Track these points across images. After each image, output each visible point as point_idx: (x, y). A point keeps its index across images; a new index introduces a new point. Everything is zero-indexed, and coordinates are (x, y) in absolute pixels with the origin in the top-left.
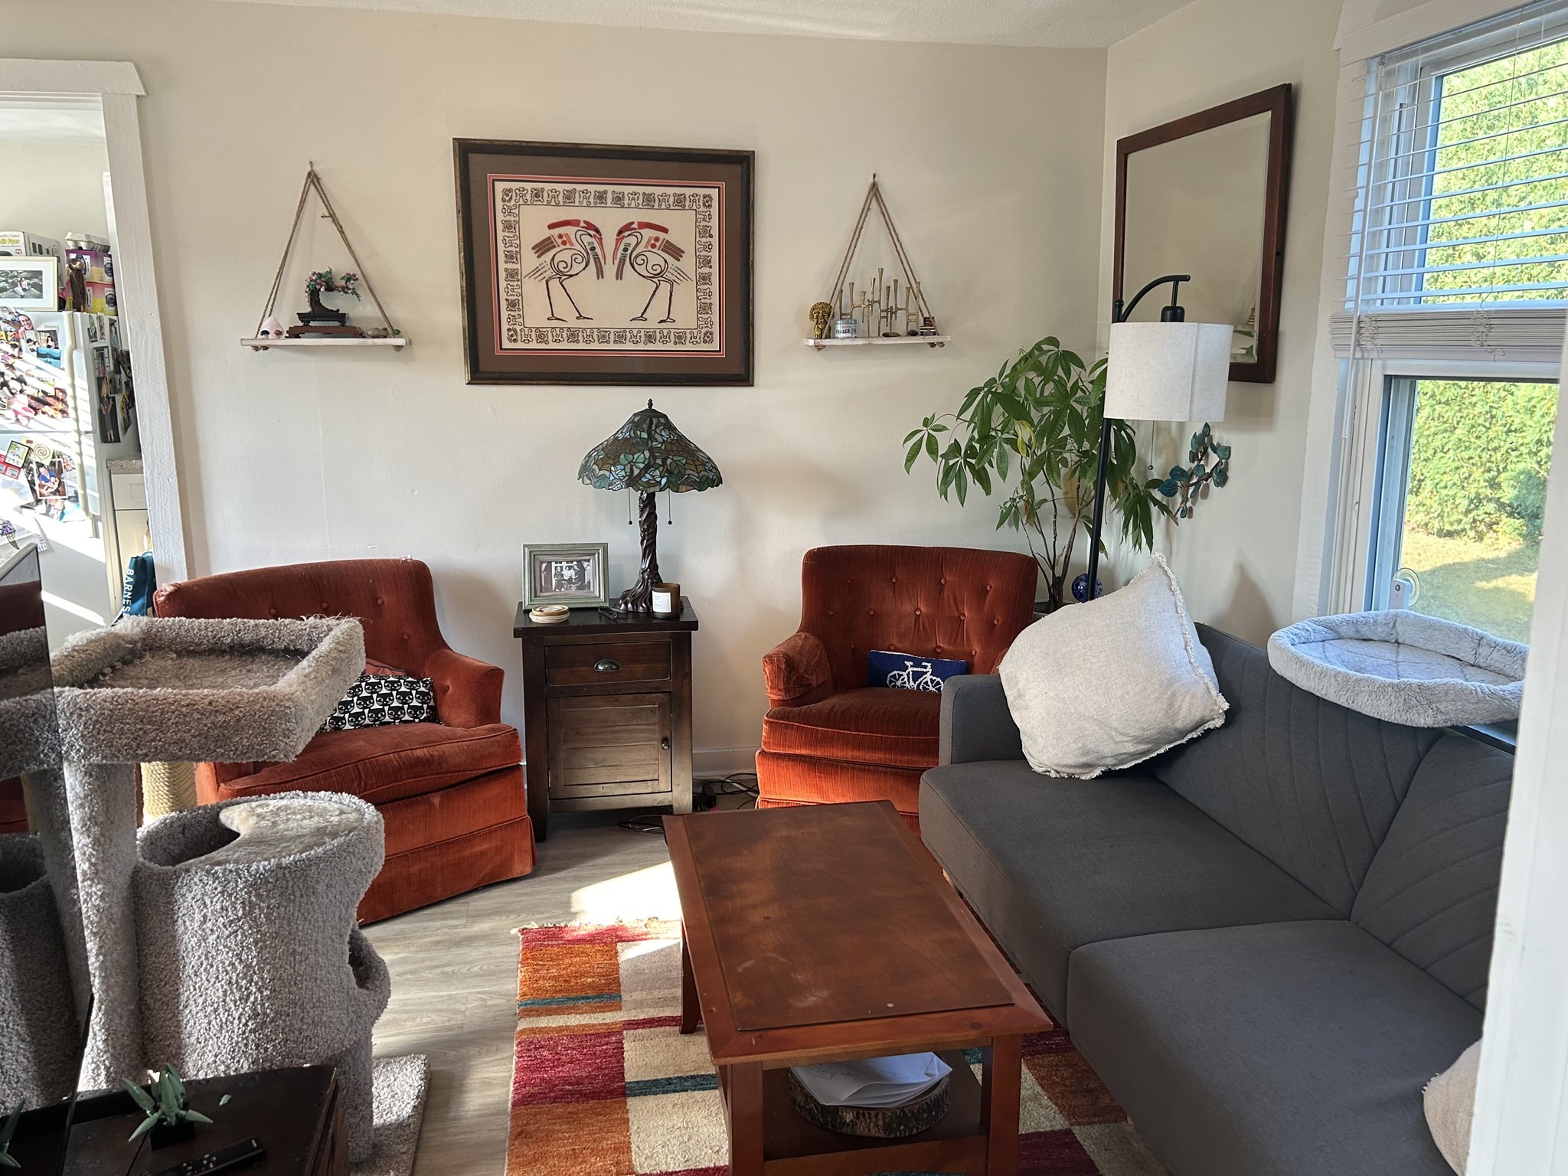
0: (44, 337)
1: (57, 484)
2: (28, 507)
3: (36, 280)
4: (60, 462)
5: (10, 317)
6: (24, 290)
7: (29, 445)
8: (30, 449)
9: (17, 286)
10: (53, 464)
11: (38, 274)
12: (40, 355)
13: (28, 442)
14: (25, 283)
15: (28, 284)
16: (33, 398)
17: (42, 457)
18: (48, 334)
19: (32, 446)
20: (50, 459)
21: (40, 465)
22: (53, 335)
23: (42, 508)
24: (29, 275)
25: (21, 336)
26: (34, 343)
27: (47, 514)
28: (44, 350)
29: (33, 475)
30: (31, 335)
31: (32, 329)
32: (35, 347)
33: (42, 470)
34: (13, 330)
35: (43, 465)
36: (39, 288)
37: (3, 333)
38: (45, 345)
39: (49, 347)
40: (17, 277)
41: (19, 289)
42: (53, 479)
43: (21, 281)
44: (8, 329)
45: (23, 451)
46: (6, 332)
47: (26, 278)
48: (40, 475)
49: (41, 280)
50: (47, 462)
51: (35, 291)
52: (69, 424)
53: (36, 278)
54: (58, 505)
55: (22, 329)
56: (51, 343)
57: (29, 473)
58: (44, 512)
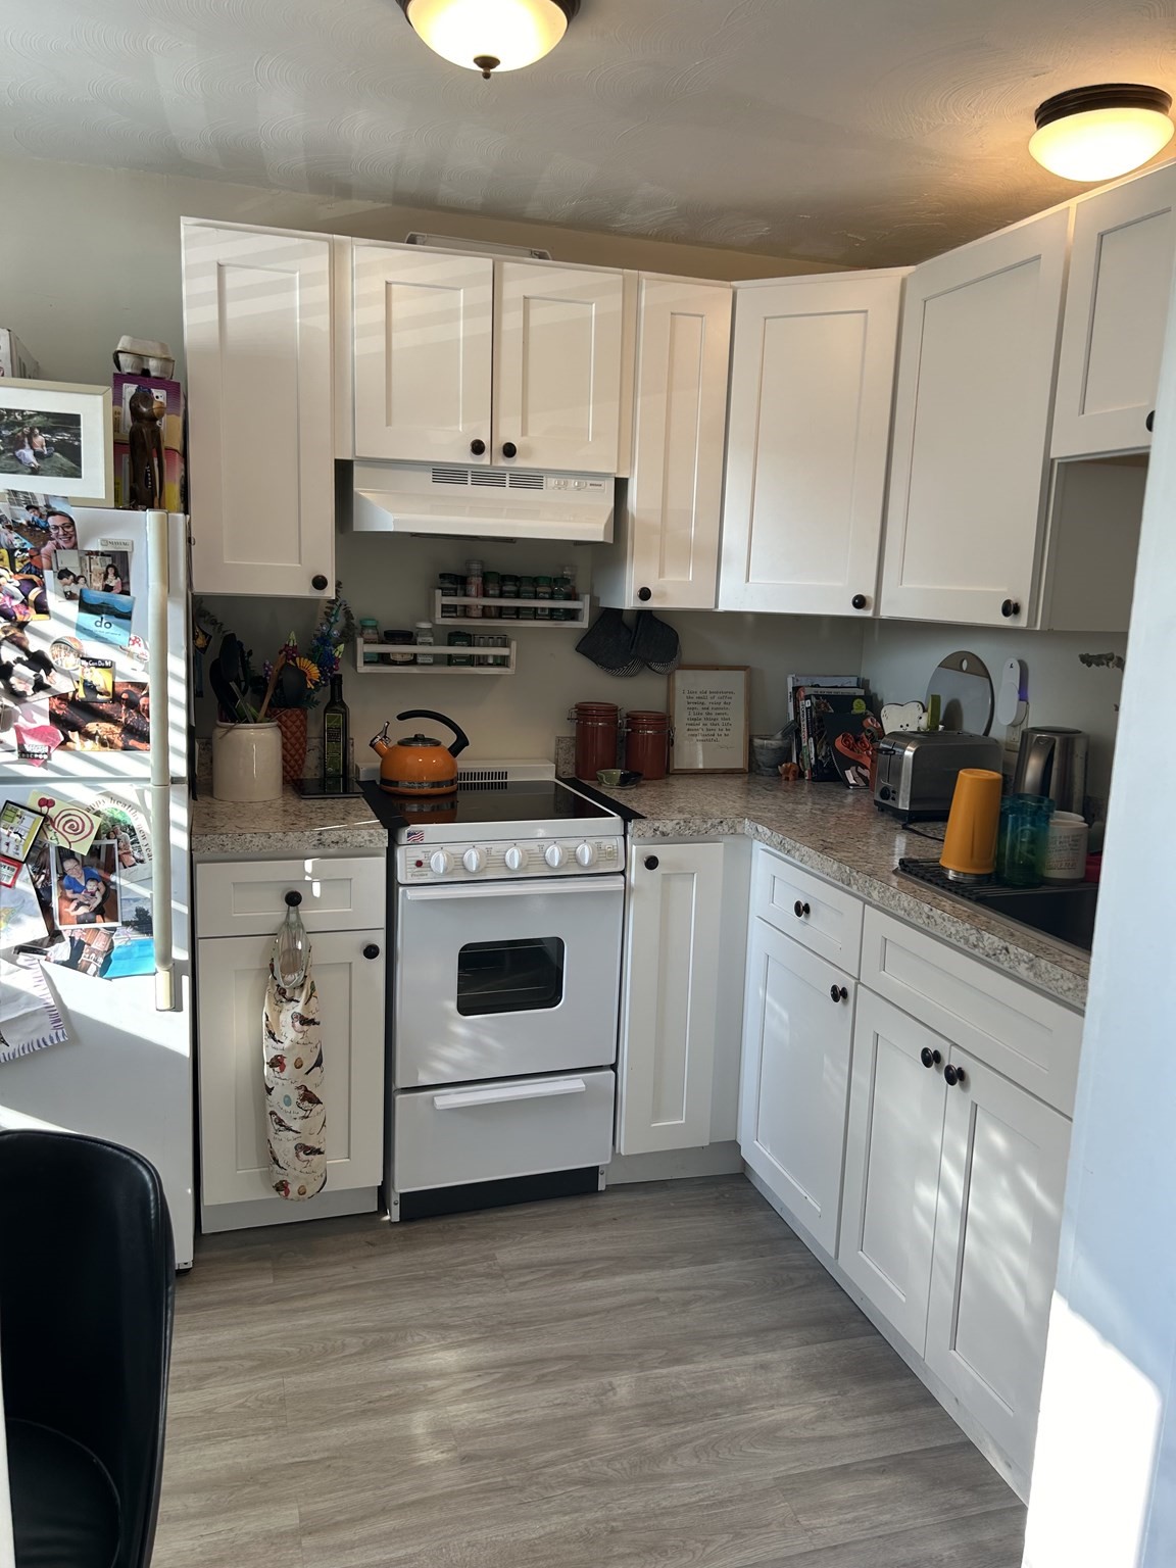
0: (98, 565)
1: (99, 896)
2: (32, 948)
3: (67, 436)
4: (110, 848)
5: (24, 517)
6: (38, 455)
7: (45, 809)
8: (46, 818)
9: (23, 447)
10: (94, 851)
11: (71, 422)
12: (85, 607)
13: (44, 802)
14: (40, 439)
15: (48, 443)
16: (62, 697)
17: (71, 838)
18: (108, 561)
19: (53, 812)
20: (89, 841)
21: (65, 854)
22: (119, 563)
23: (62, 951)
24: (50, 423)
25: (44, 561)
26: (76, 581)
27: (72, 963)
28: (96, 595)
29: (48, 878)
30: (69, 561)
31: (75, 546)
32: (75, 589)
33: (69, 865)
34: (28, 546)
35: (71, 855)
36: (73, 453)
37: (5, 552)
38: (99, 584)
39: (108, 589)
40: (21, 424)
41: (27, 454)
42: (91, 886)
43: (31, 436)
44: (17, 543)
45: (30, 824)
46: (11, 552)
47: (42, 430)
48: (63, 875)
49: (77, 436)
50: (82, 848)
51: (64, 460)
52: (138, 765)
53: (66, 430)
54: (99, 944)
55: (50, 545)
56: (113, 581)
57: (39, 873)
58: (66, 957)
